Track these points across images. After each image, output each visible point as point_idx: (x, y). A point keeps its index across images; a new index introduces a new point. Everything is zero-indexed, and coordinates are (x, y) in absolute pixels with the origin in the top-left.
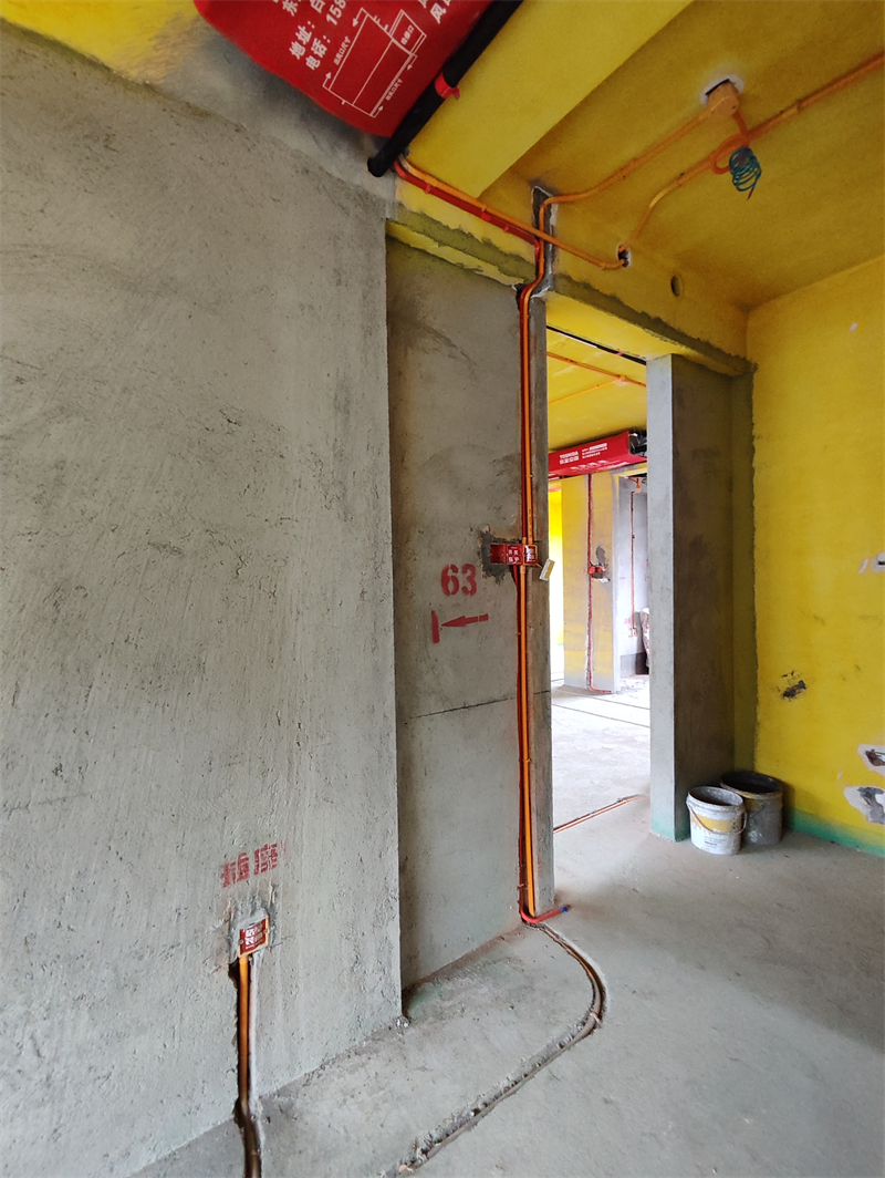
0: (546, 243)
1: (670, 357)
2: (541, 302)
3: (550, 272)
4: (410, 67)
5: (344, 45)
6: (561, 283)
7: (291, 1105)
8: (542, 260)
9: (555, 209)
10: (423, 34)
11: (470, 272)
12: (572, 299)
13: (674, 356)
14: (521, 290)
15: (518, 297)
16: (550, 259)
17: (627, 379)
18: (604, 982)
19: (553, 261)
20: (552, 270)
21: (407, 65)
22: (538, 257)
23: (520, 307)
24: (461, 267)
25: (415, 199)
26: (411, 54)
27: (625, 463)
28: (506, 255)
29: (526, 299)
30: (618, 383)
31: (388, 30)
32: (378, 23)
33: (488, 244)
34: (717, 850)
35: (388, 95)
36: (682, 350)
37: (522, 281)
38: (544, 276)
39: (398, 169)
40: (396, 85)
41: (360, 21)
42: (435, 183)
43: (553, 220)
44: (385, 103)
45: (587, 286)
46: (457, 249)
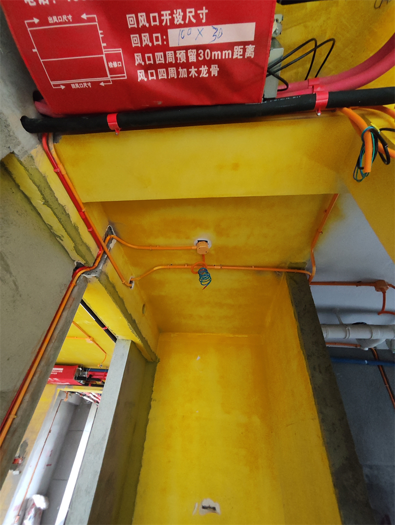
0: (105, 253)
1: (131, 342)
2: (86, 281)
3: (100, 268)
4: (102, 84)
5: (65, 17)
6: (103, 277)
8: (99, 259)
9: (114, 241)
10: (125, 75)
11: (54, 236)
12: (104, 289)
13: (133, 342)
14: (79, 267)
15: (75, 270)
16: (103, 262)
17: (94, 340)
19: (104, 264)
20: (102, 268)
21: (102, 81)
22: (98, 257)
23: (74, 276)
24: (50, 228)
25: (44, 166)
26: (109, 77)
27: (68, 383)
28: (83, 242)
29: (79, 274)
30: (88, 341)
31: (105, 47)
32: (101, 36)
33: (76, 229)
35: (75, 84)
36: (137, 340)
37: (83, 262)
38: (96, 268)
39: (44, 140)
40: (85, 85)
41: (89, 20)
42: (64, 173)
43: (112, 245)
44: (68, 86)
45: (114, 287)
46: (55, 214)
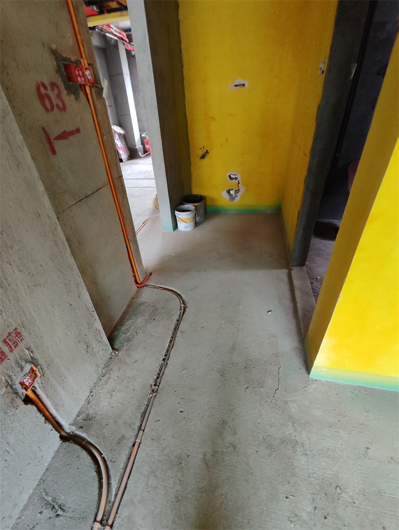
7: (88, 415)
18: (179, 292)
34: (189, 229)
